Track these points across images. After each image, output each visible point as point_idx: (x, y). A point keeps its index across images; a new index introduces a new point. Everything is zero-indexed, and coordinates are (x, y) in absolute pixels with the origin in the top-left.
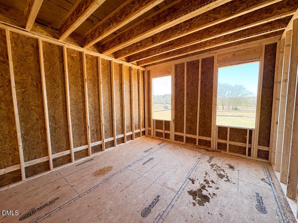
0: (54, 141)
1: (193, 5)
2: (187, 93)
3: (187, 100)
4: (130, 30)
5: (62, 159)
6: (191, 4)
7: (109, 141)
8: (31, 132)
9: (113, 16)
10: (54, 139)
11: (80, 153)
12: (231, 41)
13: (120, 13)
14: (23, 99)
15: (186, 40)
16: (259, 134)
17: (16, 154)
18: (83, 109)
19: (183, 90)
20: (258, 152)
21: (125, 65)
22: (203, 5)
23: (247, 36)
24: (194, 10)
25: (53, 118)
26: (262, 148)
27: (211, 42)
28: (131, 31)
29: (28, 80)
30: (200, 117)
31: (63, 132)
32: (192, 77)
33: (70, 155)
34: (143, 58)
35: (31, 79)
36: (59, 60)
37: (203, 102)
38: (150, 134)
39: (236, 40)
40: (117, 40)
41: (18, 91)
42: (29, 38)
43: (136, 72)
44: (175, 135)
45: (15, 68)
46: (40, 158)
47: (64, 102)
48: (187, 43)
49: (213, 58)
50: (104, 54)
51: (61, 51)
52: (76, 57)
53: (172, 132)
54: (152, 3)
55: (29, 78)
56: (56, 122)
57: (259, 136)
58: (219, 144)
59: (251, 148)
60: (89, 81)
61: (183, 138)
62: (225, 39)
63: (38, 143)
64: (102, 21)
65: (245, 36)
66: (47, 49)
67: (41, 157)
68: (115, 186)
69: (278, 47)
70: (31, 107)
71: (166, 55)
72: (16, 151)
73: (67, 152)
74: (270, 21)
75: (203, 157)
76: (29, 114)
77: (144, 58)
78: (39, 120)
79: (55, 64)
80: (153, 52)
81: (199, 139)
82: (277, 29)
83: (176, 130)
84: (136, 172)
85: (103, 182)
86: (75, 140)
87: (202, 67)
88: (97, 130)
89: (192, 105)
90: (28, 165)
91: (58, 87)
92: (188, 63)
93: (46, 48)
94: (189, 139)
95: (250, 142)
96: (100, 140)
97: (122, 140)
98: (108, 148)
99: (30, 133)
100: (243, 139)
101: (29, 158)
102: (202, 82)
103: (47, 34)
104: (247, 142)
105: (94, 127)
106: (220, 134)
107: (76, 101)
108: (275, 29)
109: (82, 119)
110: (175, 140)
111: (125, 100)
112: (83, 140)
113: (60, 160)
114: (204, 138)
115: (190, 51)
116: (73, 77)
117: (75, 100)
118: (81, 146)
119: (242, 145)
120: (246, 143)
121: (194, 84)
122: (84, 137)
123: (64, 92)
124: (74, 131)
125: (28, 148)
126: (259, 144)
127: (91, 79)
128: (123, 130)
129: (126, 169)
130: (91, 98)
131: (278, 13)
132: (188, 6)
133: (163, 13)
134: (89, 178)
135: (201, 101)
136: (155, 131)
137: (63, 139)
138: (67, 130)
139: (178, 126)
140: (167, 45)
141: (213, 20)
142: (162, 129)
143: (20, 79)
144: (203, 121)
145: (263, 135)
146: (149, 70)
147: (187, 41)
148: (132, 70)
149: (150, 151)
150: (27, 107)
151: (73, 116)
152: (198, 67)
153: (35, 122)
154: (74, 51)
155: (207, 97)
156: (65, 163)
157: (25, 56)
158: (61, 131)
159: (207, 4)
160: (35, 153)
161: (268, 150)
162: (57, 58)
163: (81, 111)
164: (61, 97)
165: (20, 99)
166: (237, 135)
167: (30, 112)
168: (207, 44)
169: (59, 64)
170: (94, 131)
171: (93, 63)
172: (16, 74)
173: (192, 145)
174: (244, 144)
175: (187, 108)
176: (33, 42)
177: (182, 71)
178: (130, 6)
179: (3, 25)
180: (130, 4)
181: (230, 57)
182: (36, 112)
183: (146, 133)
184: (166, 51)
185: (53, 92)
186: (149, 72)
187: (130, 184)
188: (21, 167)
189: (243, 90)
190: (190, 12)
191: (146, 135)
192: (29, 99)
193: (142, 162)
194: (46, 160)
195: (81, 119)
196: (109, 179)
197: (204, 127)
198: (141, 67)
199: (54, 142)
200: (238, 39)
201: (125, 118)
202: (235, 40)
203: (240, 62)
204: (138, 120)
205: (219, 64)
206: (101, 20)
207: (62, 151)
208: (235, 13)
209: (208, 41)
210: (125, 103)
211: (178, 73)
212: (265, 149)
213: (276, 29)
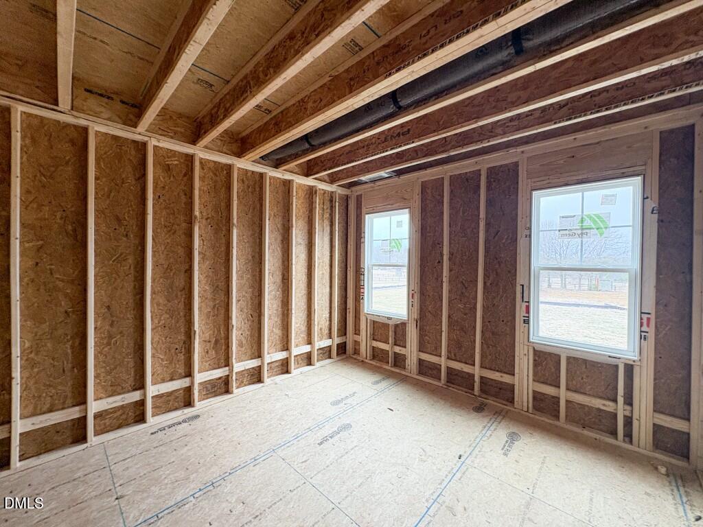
0: (105, 367)
1: (442, 34)
2: (451, 254)
3: (451, 271)
4: (299, 101)
5: (119, 413)
6: (437, 31)
7: (247, 368)
8: (49, 345)
9: (251, 71)
10: (104, 362)
11: (170, 398)
12: (560, 122)
13: (266, 62)
14: (37, 264)
15: (441, 123)
16: (655, 379)
17: (4, 398)
18: (184, 289)
19: (441, 243)
20: (655, 433)
21: (297, 181)
22: (465, 31)
23: (604, 109)
24: (442, 46)
25: (106, 310)
26: (665, 421)
27: (507, 124)
28: (301, 104)
29: (54, 219)
30: (483, 317)
31: (128, 344)
32: (464, 213)
33: (142, 403)
34: (339, 166)
35: (61, 218)
36: (135, 175)
37: (491, 278)
38: (356, 352)
39: (575, 118)
40: (271, 126)
41: (27, 245)
42: (67, 125)
43: (327, 198)
44: (421, 362)
45: (26, 192)
46: (63, 409)
47: (137, 272)
48: (444, 129)
49: (516, 164)
50: (246, 158)
51: (141, 154)
52: (176, 165)
53: (411, 352)
54: (329, 33)
55: (56, 216)
56: (114, 319)
57: (655, 384)
58: (538, 397)
59: (631, 418)
60: (204, 221)
61: (440, 370)
62: (544, 117)
63: (64, 371)
64: (230, 84)
65: (599, 108)
66: (107, 149)
67: (66, 406)
68: (227, 511)
69: (699, 135)
70: (55, 282)
71: (398, 158)
72: (4, 392)
73: (136, 396)
74: (666, 65)
75: (488, 434)
76: (47, 301)
77: (342, 165)
78: (71, 314)
79: (123, 183)
80: (361, 151)
81: (482, 378)
82: (690, 87)
83: (422, 348)
84: (295, 467)
85: (201, 493)
86: (157, 365)
87: (489, 188)
88: (217, 342)
89: (463, 284)
90: (29, 428)
91: (127, 235)
92: (453, 179)
93: (105, 147)
94: (456, 375)
95: (629, 401)
96: (223, 365)
97: (282, 365)
98: (245, 385)
99: (46, 345)
100: (606, 389)
101: (35, 408)
102: (488, 225)
103: (110, 116)
104: (621, 400)
105: (211, 332)
106: (539, 368)
107: (169, 268)
108: (685, 86)
109: (181, 314)
110: (420, 373)
111: (294, 266)
112: (178, 366)
113: (115, 415)
114: (496, 376)
115: (454, 147)
116: (164, 213)
117: (165, 266)
118: (172, 380)
119: (604, 405)
120: (615, 401)
121: (469, 231)
122: (183, 357)
123: (140, 248)
124: (159, 342)
125: (36, 383)
126: (658, 408)
127: (210, 216)
128: (288, 341)
129: (270, 455)
130: (208, 262)
131: (690, 44)
132: (429, 36)
133: (372, 57)
134: (169, 474)
135: (486, 276)
136: (370, 346)
137: (128, 362)
138: (139, 340)
139: (426, 337)
140: (395, 135)
141: (500, 70)
142: (386, 342)
143: (35, 217)
144: (493, 328)
145: (668, 381)
146: (359, 193)
147: (443, 124)
148: (316, 193)
149: (349, 401)
150: (44, 282)
151: (157, 305)
152: (479, 186)
153: (61, 320)
154: (173, 153)
155: (502, 265)
156: (128, 425)
157: (53, 166)
158: (123, 342)
159: (475, 28)
160: (51, 396)
161: (686, 430)
162: (129, 169)
163: (179, 293)
164: (131, 260)
165: (30, 263)
166: (587, 376)
167: (50, 295)
168: (496, 131)
169: (134, 182)
170: (209, 342)
171: (218, 178)
172: (25, 205)
173: (462, 391)
174: (611, 404)
175: (449, 291)
176: (75, 135)
177: (438, 197)
178: (285, 46)
179: (6, 99)
180: (284, 42)
181: (562, 162)
182: (66, 295)
183: (348, 348)
184: (391, 149)
185: (113, 249)
186: (359, 198)
187: (269, 508)
188: (10, 432)
189: (616, 241)
190: (433, 51)
191: (347, 353)
192: (52, 265)
193: (318, 435)
194: (77, 416)
195: (179, 314)
196: (218, 484)
197: (495, 346)
198: (339, 186)
199: (103, 370)
200: (580, 116)
201: (293, 312)
202: (570, 119)
203: (590, 175)
204: (328, 315)
205: (533, 180)
206: (229, 81)
207: (122, 391)
208: (561, 48)
209: (499, 124)
210: (294, 273)
211: (428, 201)
212: (678, 424)
213: (687, 88)
